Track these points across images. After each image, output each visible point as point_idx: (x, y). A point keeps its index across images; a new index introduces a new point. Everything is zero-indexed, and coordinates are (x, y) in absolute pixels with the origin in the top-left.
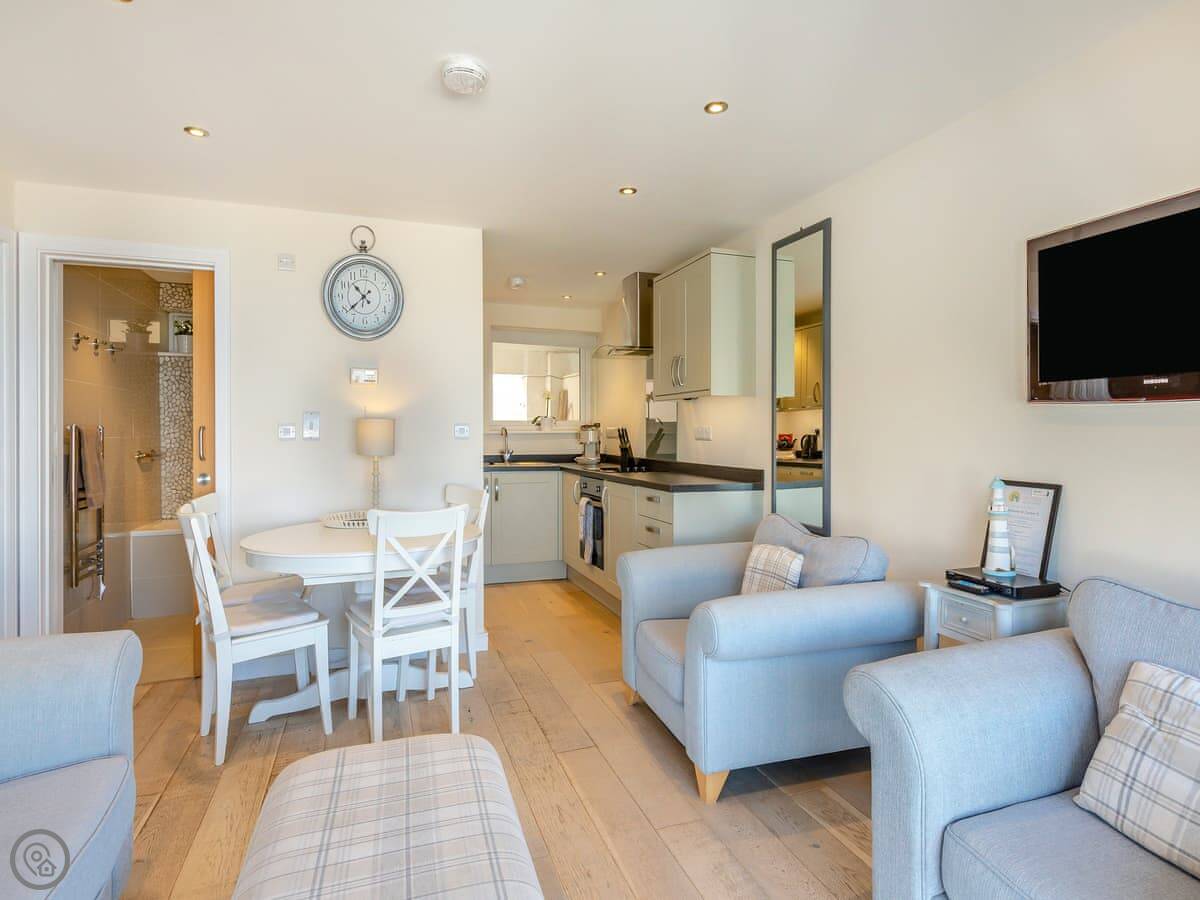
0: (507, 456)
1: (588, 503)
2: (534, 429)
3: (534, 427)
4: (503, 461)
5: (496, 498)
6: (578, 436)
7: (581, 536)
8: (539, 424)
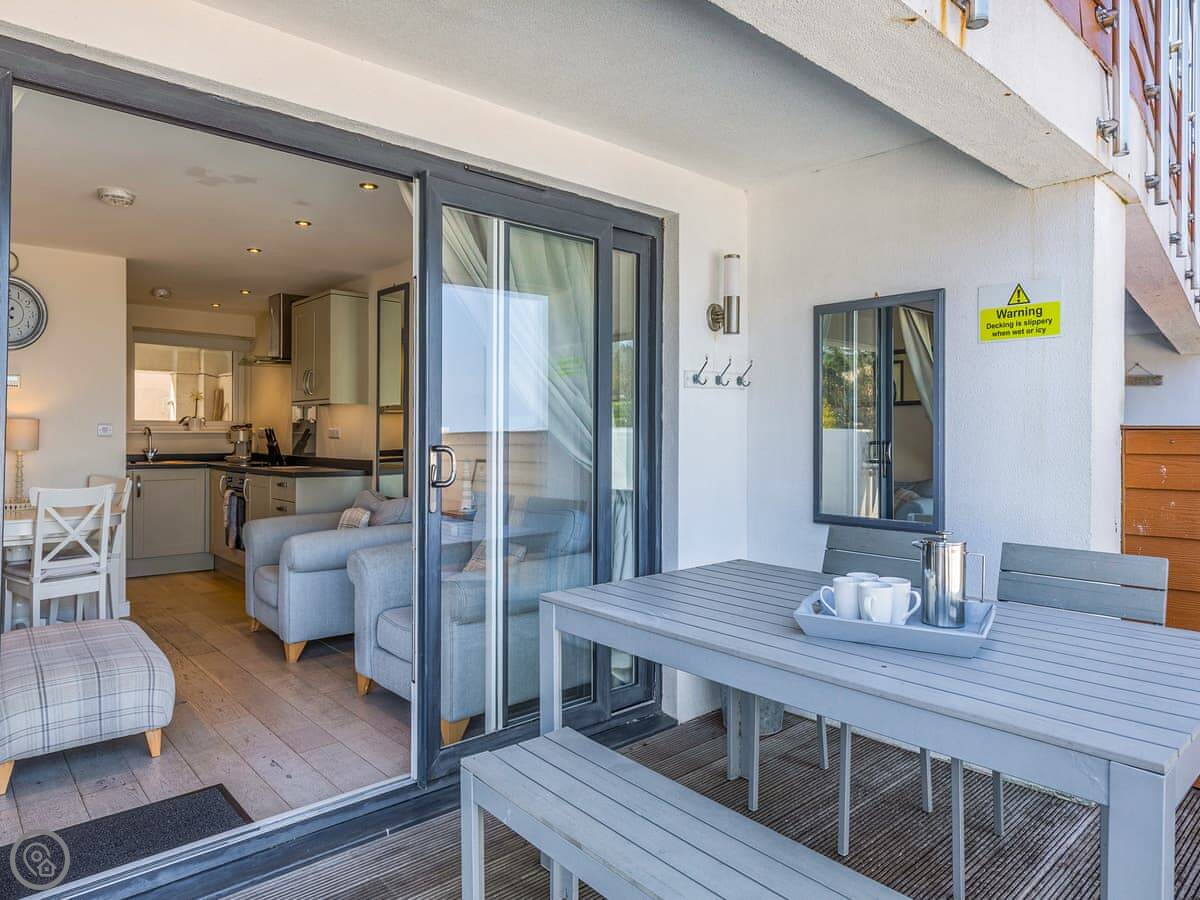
0: (151, 455)
1: (232, 494)
2: (181, 429)
3: (181, 427)
4: (146, 459)
5: (139, 495)
6: (229, 435)
7: (225, 524)
8: (187, 424)
